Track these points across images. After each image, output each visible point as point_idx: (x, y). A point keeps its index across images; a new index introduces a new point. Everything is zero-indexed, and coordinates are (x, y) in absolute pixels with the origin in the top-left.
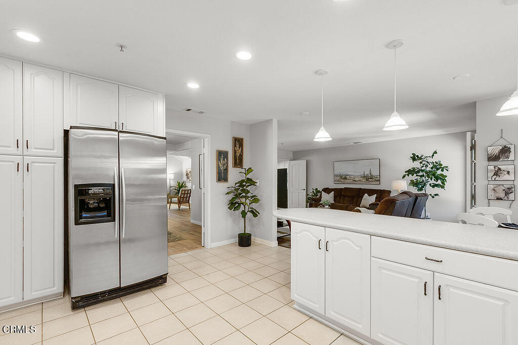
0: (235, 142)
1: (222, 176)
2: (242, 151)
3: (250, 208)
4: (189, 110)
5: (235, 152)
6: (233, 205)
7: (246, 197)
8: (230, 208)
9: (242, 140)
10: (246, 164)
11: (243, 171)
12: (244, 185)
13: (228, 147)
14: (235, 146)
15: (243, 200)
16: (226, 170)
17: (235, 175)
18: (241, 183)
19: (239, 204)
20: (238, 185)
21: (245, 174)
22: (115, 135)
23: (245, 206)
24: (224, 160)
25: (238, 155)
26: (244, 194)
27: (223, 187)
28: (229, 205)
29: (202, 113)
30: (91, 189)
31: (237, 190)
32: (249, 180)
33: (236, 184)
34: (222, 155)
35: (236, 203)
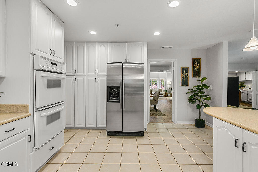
0: (194, 62)
1: (185, 82)
2: (200, 67)
3: (204, 103)
4: (163, 48)
5: (194, 68)
6: (191, 100)
7: (201, 96)
8: (189, 102)
9: (200, 59)
10: (202, 75)
11: (199, 79)
12: (200, 89)
13: (189, 65)
14: (194, 64)
15: (199, 98)
16: (187, 79)
17: (193, 82)
18: (198, 87)
19: (196, 100)
20: (195, 88)
21: (201, 81)
22: (121, 65)
23: (200, 101)
24: (186, 73)
25: (196, 69)
26: (199, 94)
27: (185, 89)
28: (189, 100)
29: (170, 48)
30: (112, 88)
31: (195, 91)
32: (204, 85)
33: (193, 87)
34: (184, 70)
35: (194, 99)
